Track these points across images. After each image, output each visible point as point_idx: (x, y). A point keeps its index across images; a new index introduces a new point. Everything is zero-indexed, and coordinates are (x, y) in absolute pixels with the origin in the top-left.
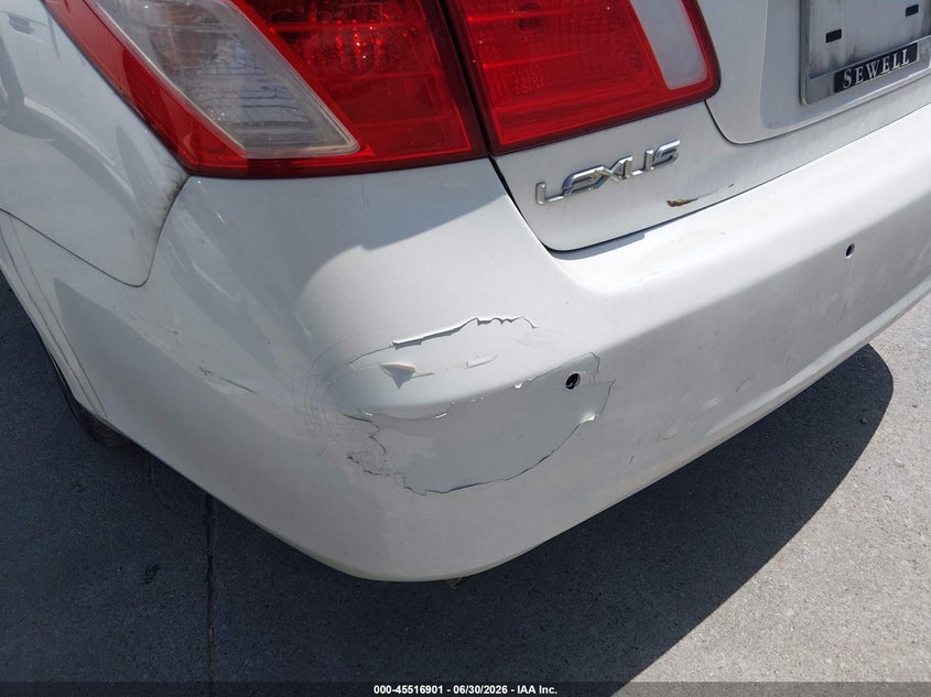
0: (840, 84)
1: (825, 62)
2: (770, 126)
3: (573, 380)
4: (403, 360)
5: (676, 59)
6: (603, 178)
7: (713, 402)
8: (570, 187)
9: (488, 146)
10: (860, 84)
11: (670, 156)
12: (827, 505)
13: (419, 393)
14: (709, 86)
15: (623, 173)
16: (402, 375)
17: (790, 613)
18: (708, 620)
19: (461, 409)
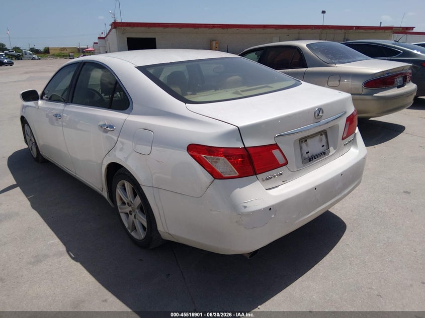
0: (310, 160)
1: (307, 157)
2: (298, 168)
3: (270, 209)
4: (245, 205)
5: (281, 160)
6: (272, 178)
7: (294, 216)
8: (267, 179)
9: (255, 174)
10: (317, 158)
11: (281, 174)
12: (330, 253)
13: (248, 210)
14: (286, 163)
15: (274, 177)
16: (245, 207)
17: (321, 274)
18: (303, 276)
19: (254, 212)
